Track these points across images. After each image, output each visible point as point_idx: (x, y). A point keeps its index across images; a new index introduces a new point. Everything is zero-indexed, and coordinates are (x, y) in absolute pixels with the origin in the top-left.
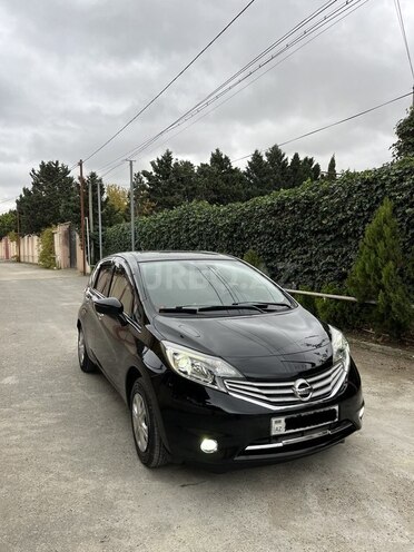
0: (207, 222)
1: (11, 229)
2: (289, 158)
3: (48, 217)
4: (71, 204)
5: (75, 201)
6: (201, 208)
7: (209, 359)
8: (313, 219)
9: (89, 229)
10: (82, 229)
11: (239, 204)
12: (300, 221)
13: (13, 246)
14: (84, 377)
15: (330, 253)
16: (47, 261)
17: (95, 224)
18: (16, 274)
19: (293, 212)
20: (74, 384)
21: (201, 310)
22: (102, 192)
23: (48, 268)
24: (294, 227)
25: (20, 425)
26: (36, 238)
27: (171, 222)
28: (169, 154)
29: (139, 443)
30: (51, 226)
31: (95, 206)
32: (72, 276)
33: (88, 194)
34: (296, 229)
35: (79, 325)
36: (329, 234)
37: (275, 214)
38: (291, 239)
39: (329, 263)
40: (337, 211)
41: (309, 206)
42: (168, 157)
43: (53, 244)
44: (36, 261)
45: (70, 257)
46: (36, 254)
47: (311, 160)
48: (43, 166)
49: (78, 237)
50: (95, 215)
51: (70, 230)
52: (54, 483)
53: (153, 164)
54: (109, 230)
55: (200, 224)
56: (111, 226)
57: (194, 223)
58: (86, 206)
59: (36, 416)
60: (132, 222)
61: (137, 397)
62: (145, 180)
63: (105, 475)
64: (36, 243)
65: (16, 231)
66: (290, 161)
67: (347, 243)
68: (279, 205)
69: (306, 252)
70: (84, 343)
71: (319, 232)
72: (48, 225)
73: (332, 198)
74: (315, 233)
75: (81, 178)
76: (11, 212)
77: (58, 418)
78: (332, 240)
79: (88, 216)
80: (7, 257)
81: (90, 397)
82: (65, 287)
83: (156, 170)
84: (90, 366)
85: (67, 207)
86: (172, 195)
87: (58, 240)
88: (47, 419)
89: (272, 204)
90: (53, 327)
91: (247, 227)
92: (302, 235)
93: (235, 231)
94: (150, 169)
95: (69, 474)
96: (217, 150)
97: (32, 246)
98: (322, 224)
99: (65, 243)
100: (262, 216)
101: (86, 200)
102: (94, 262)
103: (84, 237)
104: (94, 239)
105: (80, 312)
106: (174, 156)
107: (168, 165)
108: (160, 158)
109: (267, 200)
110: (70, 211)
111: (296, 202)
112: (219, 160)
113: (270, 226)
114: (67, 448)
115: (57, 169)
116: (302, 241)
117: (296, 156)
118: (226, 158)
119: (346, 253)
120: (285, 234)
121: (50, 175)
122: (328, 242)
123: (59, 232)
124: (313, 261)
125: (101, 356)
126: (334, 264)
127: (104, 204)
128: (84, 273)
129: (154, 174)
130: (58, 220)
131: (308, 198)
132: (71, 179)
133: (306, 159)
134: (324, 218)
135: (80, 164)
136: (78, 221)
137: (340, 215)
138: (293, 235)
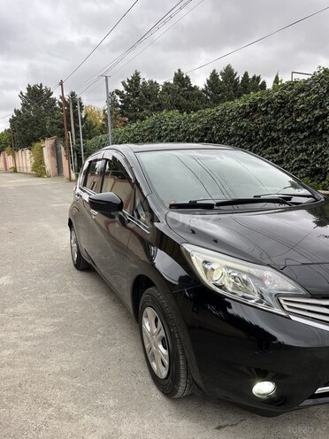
0: (179, 128)
1: (7, 144)
2: (240, 76)
3: (36, 133)
4: (55, 121)
5: (58, 118)
6: (172, 117)
7: (255, 270)
8: (286, 118)
9: (72, 142)
10: (67, 141)
11: (208, 110)
12: (273, 121)
13: (10, 159)
14: (78, 275)
15: (302, 151)
16: (39, 170)
17: (77, 137)
18: (14, 181)
19: (266, 113)
20: (68, 283)
21: (219, 204)
22: (82, 109)
23: (39, 176)
24: (266, 128)
25: (14, 335)
26: (28, 151)
27: (145, 130)
28: (137, 74)
29: (154, 365)
30: (39, 141)
31: (76, 122)
32: (60, 182)
33: (69, 111)
34: (269, 129)
35: (70, 224)
36: (302, 132)
37: (247, 115)
38: (262, 139)
39: (302, 160)
40: (314, 107)
41: (282, 105)
42: (136, 78)
43: (42, 156)
44: (29, 170)
45: (58, 167)
46: (29, 165)
47: (259, 78)
48: (29, 89)
49: (63, 149)
50: (77, 129)
51: (56, 143)
52: (54, 423)
53: (123, 83)
54: (89, 142)
55: (172, 131)
56: (90, 139)
57: (166, 130)
58: (68, 121)
59: (31, 323)
60: (110, 133)
61: (149, 311)
62: (118, 98)
63: (117, 409)
64: (28, 156)
65: (11, 147)
66: (240, 79)
67: (321, 140)
68: (251, 107)
69: (277, 151)
70: (76, 242)
71: (293, 130)
72: (37, 140)
73: (308, 95)
74: (288, 132)
75: (62, 97)
76: (5, 131)
77: (54, 325)
78: (305, 137)
79: (70, 130)
80: (6, 169)
81: (86, 298)
82: (56, 192)
83: (127, 89)
84: (83, 264)
85: (52, 123)
86: (141, 110)
87: (46, 153)
88: (43, 328)
89: (244, 107)
90: (46, 225)
91: (218, 130)
92: (273, 134)
93: (205, 135)
94: (121, 88)
95: (71, 408)
96: (179, 71)
97: (25, 158)
98: (296, 122)
99: (52, 155)
100: (234, 119)
101: (68, 116)
102: (78, 170)
103: (68, 148)
104: (77, 151)
105: (71, 211)
106: (141, 76)
107: (137, 85)
108: (130, 79)
109: (239, 103)
110: (55, 127)
111: (269, 103)
112: (181, 80)
113: (241, 128)
114: (66, 367)
115: (42, 92)
116: (273, 140)
117: (246, 75)
118: (187, 77)
119: (321, 149)
120: (257, 134)
121: (36, 96)
122: (302, 140)
123: (47, 145)
124: (284, 158)
125: (94, 254)
126: (306, 161)
127: (84, 120)
128: (70, 180)
129: (125, 92)
130: (45, 135)
131: (281, 98)
132: (54, 100)
133: (254, 77)
134: (299, 115)
135: (61, 84)
136: (62, 135)
137: (316, 112)
138: (265, 136)
